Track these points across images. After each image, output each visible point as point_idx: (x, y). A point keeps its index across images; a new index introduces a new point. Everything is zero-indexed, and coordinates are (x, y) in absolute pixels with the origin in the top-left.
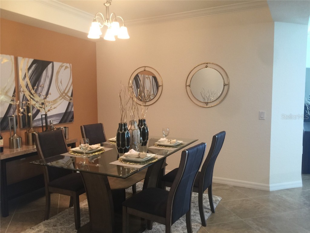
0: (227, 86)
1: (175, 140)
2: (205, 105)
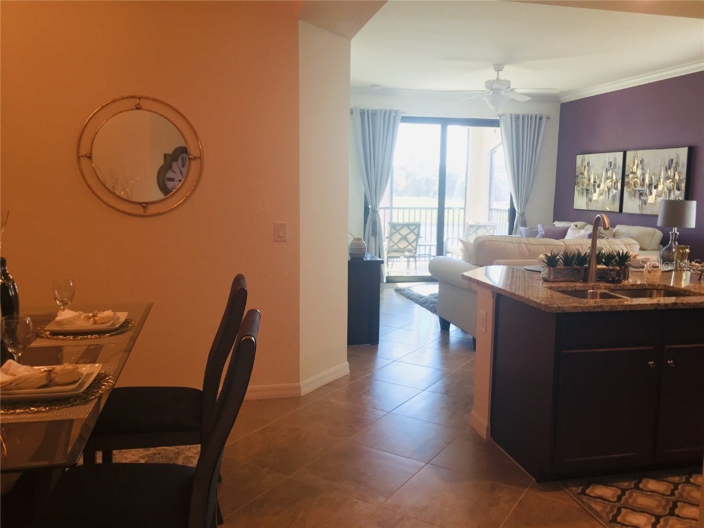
0: (198, 161)
1: (108, 313)
2: (140, 211)
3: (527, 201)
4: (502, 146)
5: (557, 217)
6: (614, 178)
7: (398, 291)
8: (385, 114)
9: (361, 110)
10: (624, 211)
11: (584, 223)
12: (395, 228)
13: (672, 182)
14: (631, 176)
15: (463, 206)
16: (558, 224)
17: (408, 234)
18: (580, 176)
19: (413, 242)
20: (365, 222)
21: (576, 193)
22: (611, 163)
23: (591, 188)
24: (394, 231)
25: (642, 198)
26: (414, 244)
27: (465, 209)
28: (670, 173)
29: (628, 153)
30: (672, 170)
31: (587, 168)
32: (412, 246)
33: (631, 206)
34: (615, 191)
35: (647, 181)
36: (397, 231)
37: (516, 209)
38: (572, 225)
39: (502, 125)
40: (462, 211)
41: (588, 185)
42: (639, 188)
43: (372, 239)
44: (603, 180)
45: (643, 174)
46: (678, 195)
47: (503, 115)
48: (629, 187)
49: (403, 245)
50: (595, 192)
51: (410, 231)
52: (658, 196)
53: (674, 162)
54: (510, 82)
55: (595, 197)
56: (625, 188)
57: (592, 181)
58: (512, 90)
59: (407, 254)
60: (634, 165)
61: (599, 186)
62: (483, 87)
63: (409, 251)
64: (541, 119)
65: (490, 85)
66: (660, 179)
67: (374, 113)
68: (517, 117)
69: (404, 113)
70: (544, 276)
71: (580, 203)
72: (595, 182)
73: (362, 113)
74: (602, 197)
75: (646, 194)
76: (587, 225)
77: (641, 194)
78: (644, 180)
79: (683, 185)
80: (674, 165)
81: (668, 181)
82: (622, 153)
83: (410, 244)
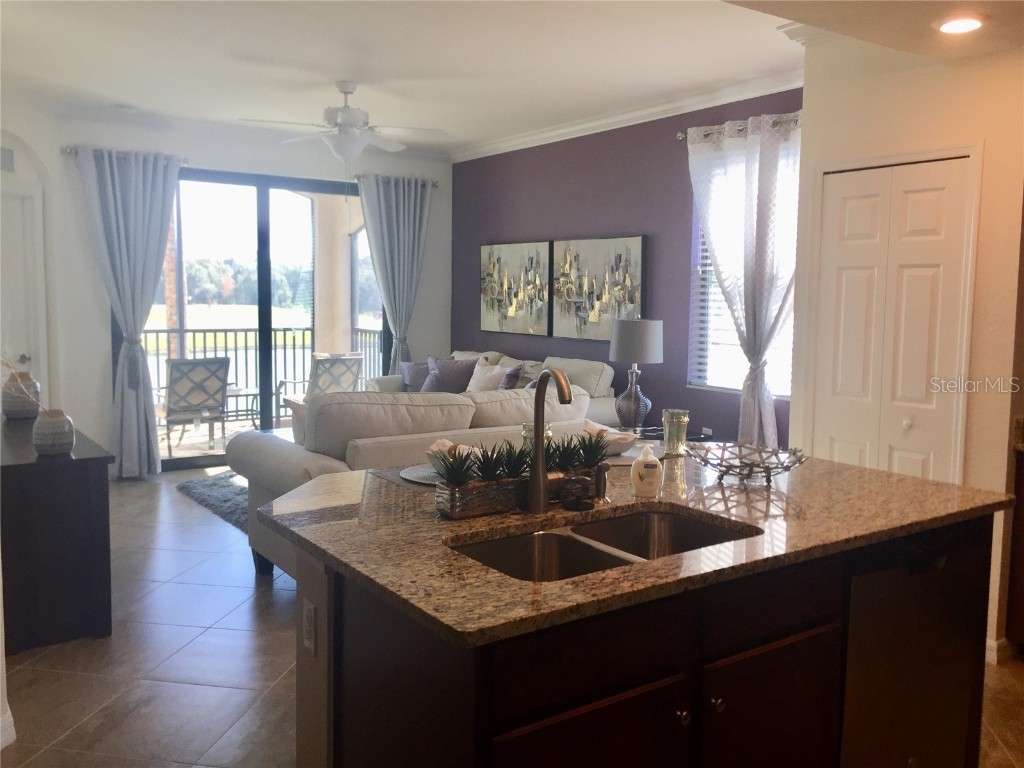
3: (409, 317)
4: (364, 230)
5: (457, 344)
6: (538, 282)
7: (185, 490)
8: (145, 160)
9: (95, 151)
10: (556, 334)
11: (497, 353)
12: (179, 370)
13: (622, 289)
14: (562, 279)
15: (309, 325)
16: (460, 357)
17: (206, 380)
18: (488, 278)
19: (216, 393)
20: (115, 362)
21: (483, 306)
22: (531, 259)
23: (505, 296)
24: (179, 375)
25: (580, 314)
26: (218, 397)
27: (312, 330)
28: (619, 276)
29: (556, 243)
30: (621, 270)
31: (497, 266)
32: (216, 400)
33: (565, 326)
34: (540, 303)
35: (586, 288)
36: (184, 375)
37: (394, 333)
38: (481, 357)
39: (363, 192)
40: (308, 334)
41: (500, 293)
42: (574, 298)
43: (130, 394)
44: (522, 285)
45: (580, 277)
46: (631, 310)
47: (364, 176)
48: (560, 297)
49: (196, 399)
50: (511, 304)
51: (209, 374)
52: (602, 311)
53: (623, 258)
54: (367, 114)
55: (511, 311)
56: (555, 298)
57: (506, 287)
58: (371, 128)
59: (206, 414)
60: (566, 262)
61: (516, 295)
62: (321, 121)
63: (210, 409)
64: (424, 186)
65: (331, 115)
66: (604, 284)
67: (124, 158)
68: (387, 182)
69: (185, 161)
70: (442, 506)
71: (490, 321)
72: (510, 288)
73: (98, 156)
74: (521, 313)
75: (585, 307)
76: (502, 356)
77: (578, 309)
78: (581, 286)
79: (638, 295)
80: (622, 264)
81: (616, 289)
82: (547, 244)
83: (211, 396)
